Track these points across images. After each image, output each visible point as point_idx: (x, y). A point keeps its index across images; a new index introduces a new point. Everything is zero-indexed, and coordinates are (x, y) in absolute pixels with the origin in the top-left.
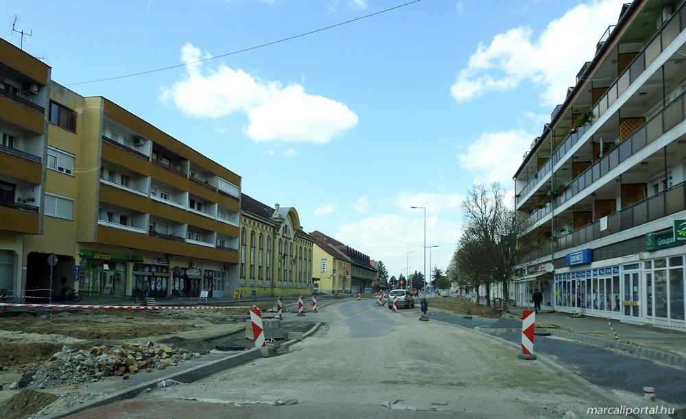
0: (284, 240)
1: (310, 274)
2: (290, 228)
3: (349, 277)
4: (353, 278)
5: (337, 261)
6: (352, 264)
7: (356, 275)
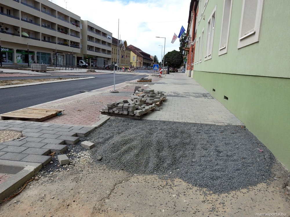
0: (123, 51)
1: (130, 61)
2: (124, 47)
3: (142, 62)
4: (143, 63)
5: (138, 57)
6: (143, 58)
7: (145, 62)
